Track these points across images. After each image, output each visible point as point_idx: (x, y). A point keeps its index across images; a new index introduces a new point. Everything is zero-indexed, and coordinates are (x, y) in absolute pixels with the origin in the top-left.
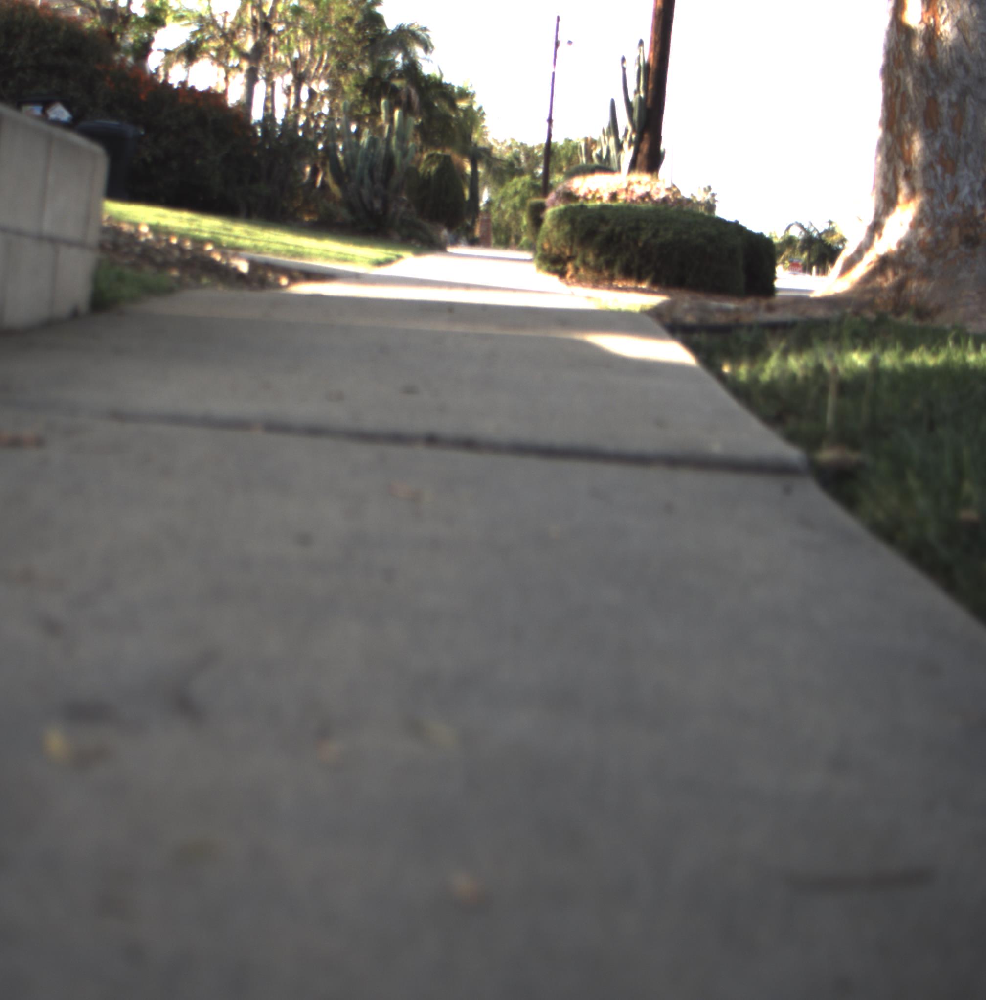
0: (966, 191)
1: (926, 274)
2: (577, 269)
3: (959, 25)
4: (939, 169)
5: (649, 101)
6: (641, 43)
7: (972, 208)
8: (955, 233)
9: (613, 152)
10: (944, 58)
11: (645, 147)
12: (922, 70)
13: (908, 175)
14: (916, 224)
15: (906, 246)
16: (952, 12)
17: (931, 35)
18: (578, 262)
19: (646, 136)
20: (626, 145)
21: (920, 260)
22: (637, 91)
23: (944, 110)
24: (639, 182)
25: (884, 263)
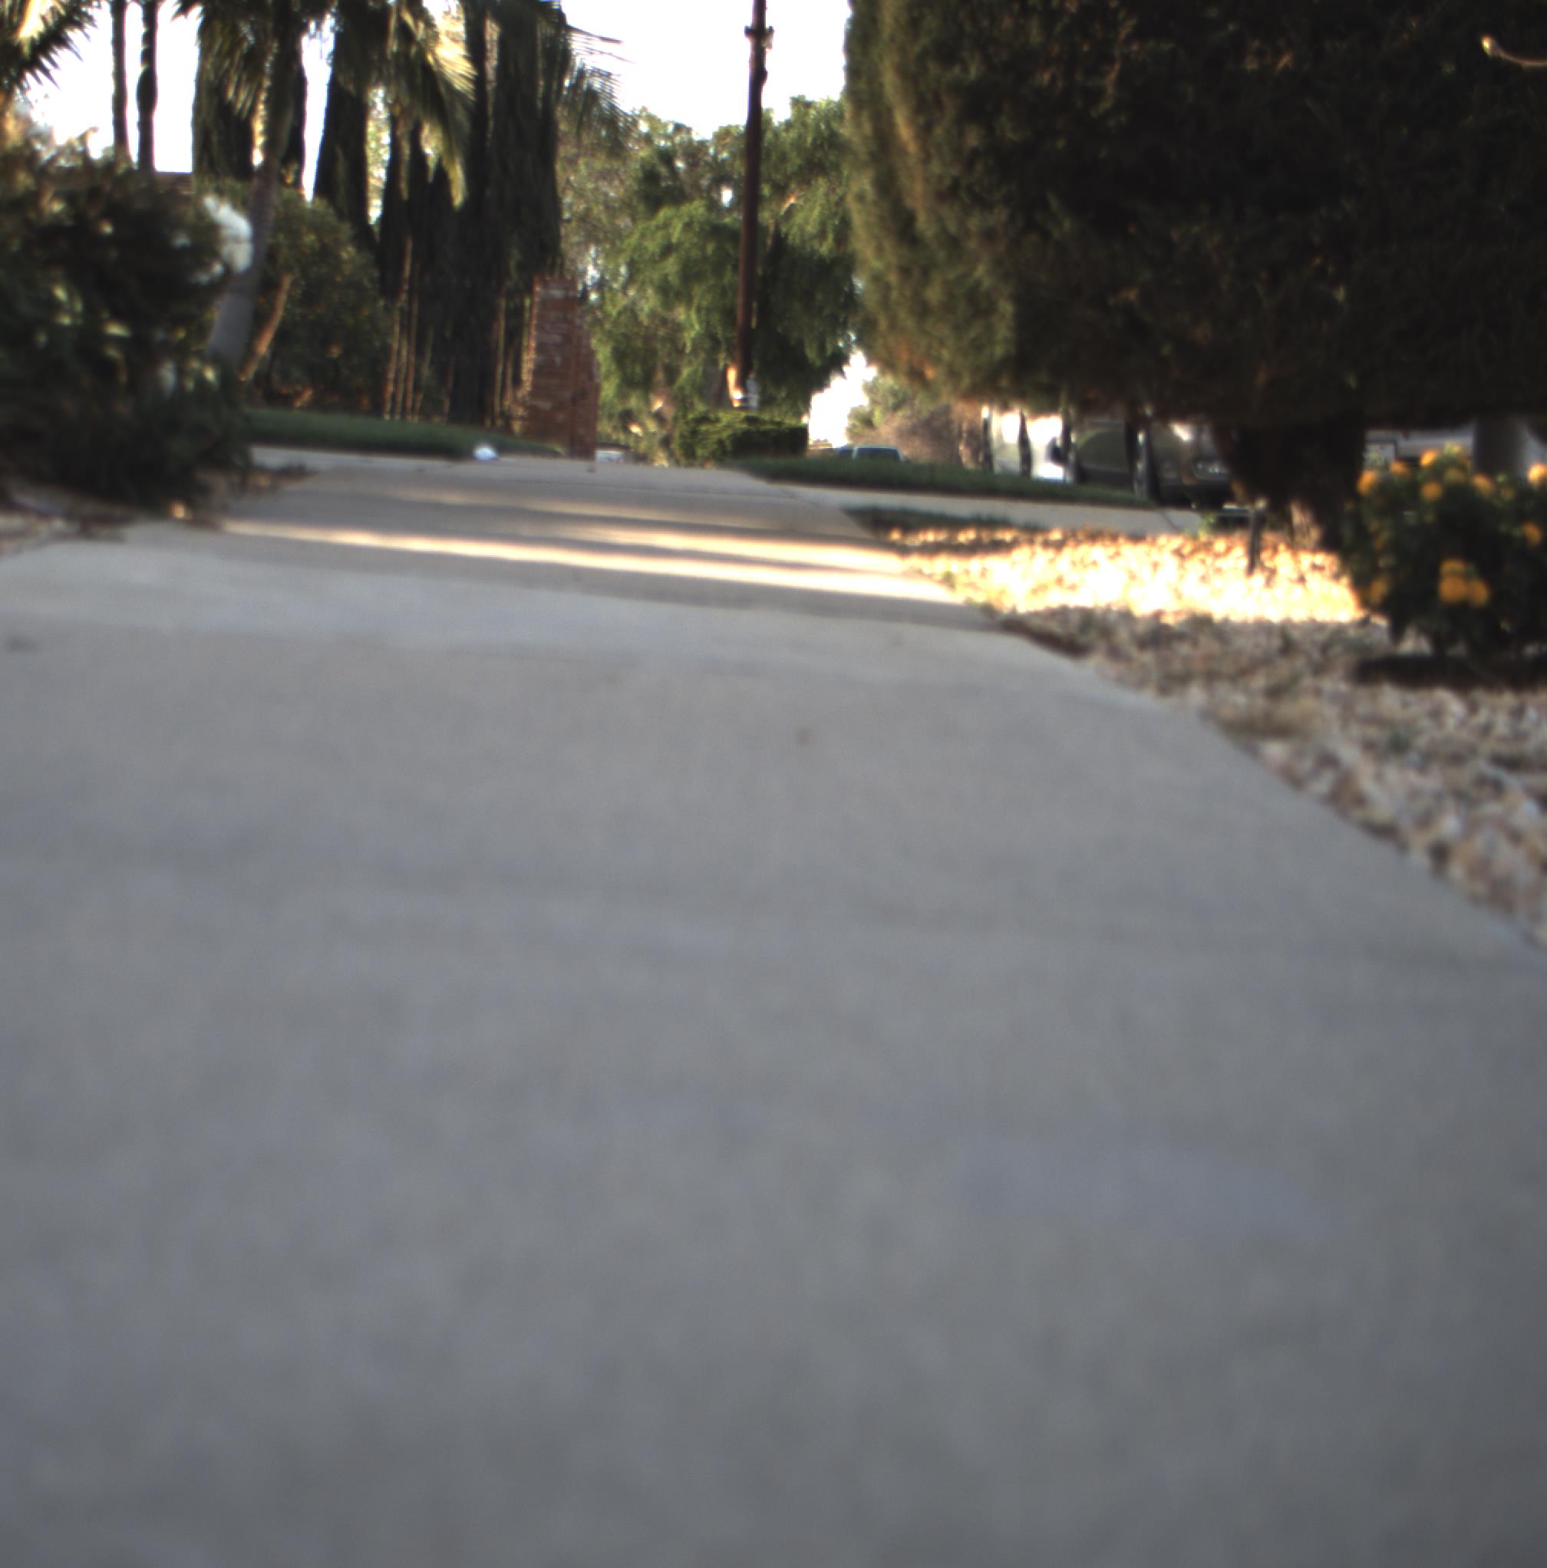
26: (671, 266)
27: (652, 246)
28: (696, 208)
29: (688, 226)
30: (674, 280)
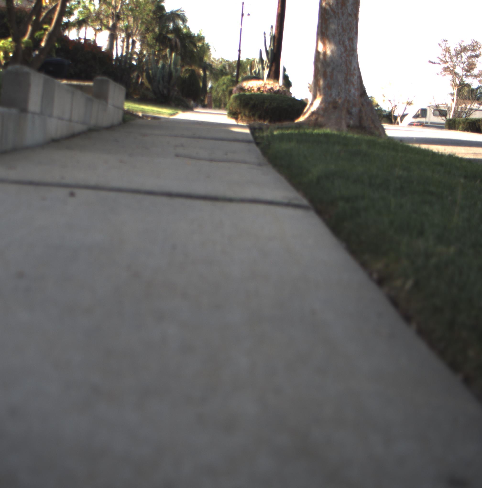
0: (334, 95)
1: (323, 116)
2: (242, 117)
3: (332, 51)
4: (327, 89)
5: (275, 51)
6: (272, 27)
7: (335, 99)
8: (331, 106)
9: (261, 71)
10: (328, 60)
11: (273, 68)
12: (322, 63)
13: (319, 90)
14: (321, 103)
15: (318, 109)
16: (330, 48)
17: (325, 54)
18: (242, 114)
19: (274, 64)
20: (266, 68)
21: (321, 112)
22: (270, 46)
23: (328, 74)
24: (269, 84)
25: (313, 113)
26: (224, 87)
27: (221, 83)
28: (229, 77)
29: (228, 80)
30: (225, 89)
